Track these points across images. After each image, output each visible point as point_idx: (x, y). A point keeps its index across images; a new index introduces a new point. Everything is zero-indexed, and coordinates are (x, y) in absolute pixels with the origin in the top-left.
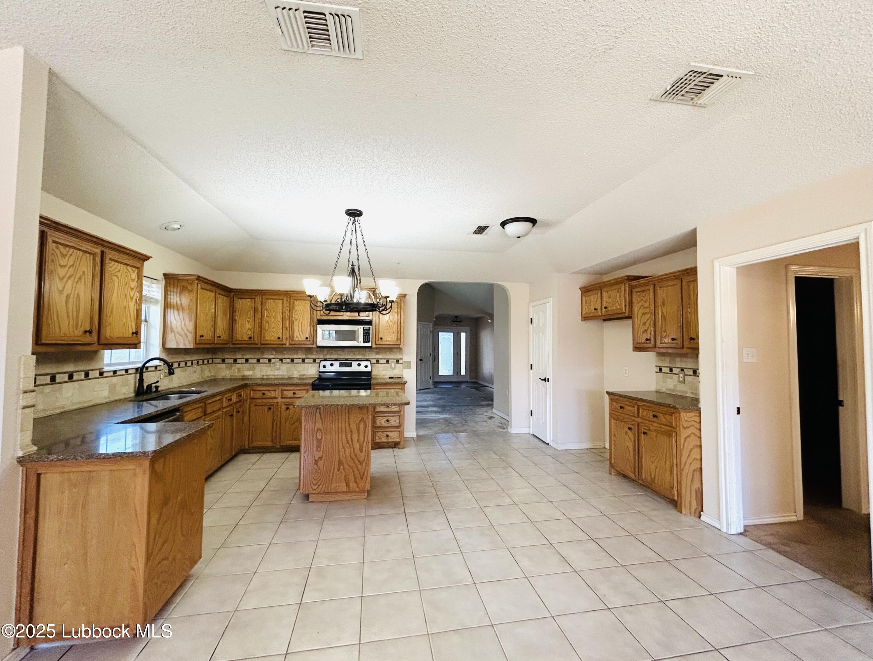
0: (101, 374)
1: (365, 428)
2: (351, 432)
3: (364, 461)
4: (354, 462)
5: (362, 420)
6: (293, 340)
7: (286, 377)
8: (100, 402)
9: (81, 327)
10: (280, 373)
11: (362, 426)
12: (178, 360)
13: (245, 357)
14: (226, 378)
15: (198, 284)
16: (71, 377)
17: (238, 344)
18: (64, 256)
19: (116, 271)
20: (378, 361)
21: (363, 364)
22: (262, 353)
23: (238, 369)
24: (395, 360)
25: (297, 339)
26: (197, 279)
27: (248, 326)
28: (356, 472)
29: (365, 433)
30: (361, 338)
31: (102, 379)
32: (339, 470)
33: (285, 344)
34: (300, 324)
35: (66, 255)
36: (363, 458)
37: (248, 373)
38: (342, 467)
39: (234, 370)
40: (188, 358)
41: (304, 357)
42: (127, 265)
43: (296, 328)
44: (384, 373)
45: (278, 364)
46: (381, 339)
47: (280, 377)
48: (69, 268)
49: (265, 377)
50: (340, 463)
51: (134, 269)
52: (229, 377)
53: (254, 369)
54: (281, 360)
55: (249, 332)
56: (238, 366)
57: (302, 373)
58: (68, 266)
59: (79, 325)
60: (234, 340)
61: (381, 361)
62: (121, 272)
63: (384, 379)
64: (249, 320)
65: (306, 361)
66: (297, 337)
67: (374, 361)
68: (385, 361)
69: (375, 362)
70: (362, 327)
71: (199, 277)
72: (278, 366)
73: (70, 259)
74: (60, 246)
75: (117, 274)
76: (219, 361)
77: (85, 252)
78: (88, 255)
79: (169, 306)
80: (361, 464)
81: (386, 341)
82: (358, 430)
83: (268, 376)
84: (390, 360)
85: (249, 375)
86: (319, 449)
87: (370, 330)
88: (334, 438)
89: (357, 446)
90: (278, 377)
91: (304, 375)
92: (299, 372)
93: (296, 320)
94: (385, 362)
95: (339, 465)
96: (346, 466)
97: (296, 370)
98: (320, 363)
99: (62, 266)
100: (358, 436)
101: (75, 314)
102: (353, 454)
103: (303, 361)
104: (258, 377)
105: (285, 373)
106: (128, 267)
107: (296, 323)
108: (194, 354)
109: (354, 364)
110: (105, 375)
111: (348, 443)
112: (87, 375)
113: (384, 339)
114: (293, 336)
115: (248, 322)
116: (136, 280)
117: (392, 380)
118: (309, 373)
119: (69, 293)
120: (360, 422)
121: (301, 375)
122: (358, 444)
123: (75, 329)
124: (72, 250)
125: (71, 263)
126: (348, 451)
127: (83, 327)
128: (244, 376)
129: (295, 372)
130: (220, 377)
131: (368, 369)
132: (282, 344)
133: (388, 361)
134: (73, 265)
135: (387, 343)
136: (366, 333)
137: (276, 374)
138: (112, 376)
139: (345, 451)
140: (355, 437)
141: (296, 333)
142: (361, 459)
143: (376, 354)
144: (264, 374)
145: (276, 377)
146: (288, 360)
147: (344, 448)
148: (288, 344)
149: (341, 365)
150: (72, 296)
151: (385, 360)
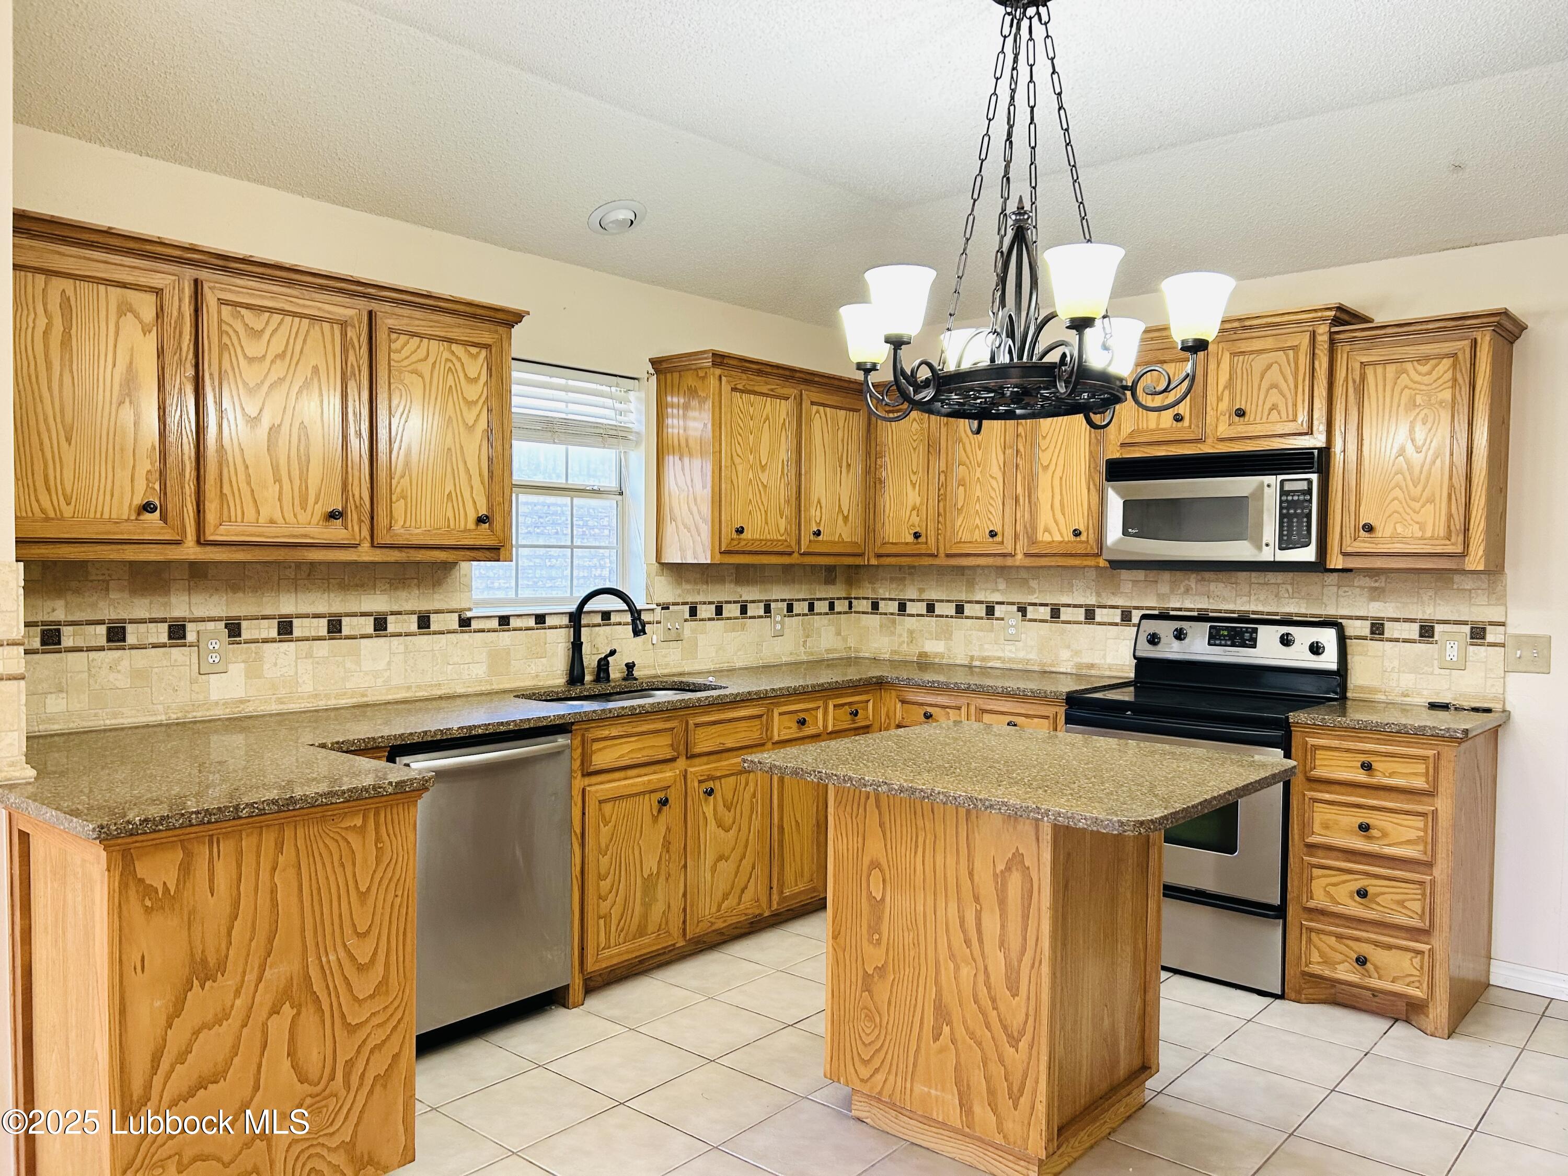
0: (465, 623)
1: (1028, 895)
2: (977, 899)
3: (1022, 1033)
4: (988, 1026)
5: (1016, 861)
6: (1033, 541)
7: (1036, 668)
8: (460, 690)
9: (316, 503)
10: (1021, 655)
11: (1015, 881)
12: (716, 598)
13: (926, 596)
14: (882, 656)
15: (720, 377)
16: (380, 624)
17: (888, 555)
18: (256, 334)
19: (414, 358)
20: (1377, 629)
21: (1304, 636)
22: (971, 584)
23: (911, 632)
24: (1467, 629)
25: (1047, 538)
26: (714, 364)
27: (913, 497)
28: (997, 1070)
29: (1026, 917)
30: (1270, 530)
31: (466, 636)
32: (936, 1038)
33: (1012, 556)
34: (1057, 482)
35: (262, 331)
36: (1021, 1017)
37: (934, 647)
38: (946, 1029)
39: (900, 636)
40: (747, 593)
41: (1092, 600)
42: (450, 341)
43: (1044, 496)
44: (1407, 681)
45: (1012, 622)
46: (1369, 528)
47: (1020, 667)
48: (273, 362)
49: (977, 663)
50: (942, 1012)
51: (474, 350)
52: (887, 656)
53: (947, 635)
54: (1022, 610)
55: (915, 519)
56: (909, 622)
57: (1086, 659)
58: (269, 358)
59: (311, 500)
60: (878, 543)
61: (1391, 630)
62: (431, 360)
63: (1404, 709)
64: (914, 478)
65: (1100, 615)
66: (1047, 530)
67: (1363, 628)
68: (1413, 631)
69: (1366, 632)
70: (1272, 481)
71: (715, 355)
72: (1012, 631)
73: (274, 340)
74: (243, 311)
75: (419, 366)
76: (865, 605)
77: (312, 318)
78: (326, 326)
79: (671, 450)
80: (1014, 1042)
81: (1394, 537)
82: (1002, 902)
83: (984, 659)
84: (1438, 628)
85: (936, 655)
86: (876, 936)
87: (1309, 491)
88: (920, 908)
89: (997, 963)
90: (1014, 666)
91: (1092, 666)
92: (1077, 653)
93: (1046, 468)
94: (1415, 635)
95: (936, 1019)
96: (961, 1032)
97: (1069, 647)
98: (1139, 625)
99: (251, 360)
100: (1003, 927)
101: (296, 473)
102: (983, 991)
103: (1090, 615)
104: (958, 662)
105: (1033, 656)
106: (454, 347)
107: (1044, 480)
108: (772, 582)
109: (1268, 636)
110: (475, 625)
111: (968, 942)
112: (424, 622)
113: (1384, 530)
114: (1034, 528)
115: (914, 485)
116: (483, 378)
117: (1442, 721)
118: (1109, 661)
119: (277, 423)
120: (1008, 869)
121: (1079, 666)
122: (1001, 956)
123: (298, 508)
124: (277, 318)
125: (277, 346)
126: (966, 972)
127: (320, 503)
128: (923, 655)
129: (1065, 654)
130: (867, 655)
131: (1329, 661)
132: (1004, 555)
133: (1427, 632)
134: (282, 356)
135: (1398, 548)
136: (1292, 504)
137: (1008, 654)
138: (495, 631)
139: (957, 969)
140: (991, 924)
141: (1045, 517)
142: (1016, 1022)
143: (1372, 599)
144: (976, 654)
145: (1008, 666)
146: (1042, 609)
147: (952, 957)
148: (1020, 556)
149: (1214, 638)
150: (285, 428)
151: (1416, 627)
